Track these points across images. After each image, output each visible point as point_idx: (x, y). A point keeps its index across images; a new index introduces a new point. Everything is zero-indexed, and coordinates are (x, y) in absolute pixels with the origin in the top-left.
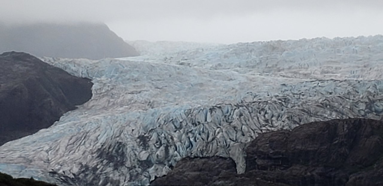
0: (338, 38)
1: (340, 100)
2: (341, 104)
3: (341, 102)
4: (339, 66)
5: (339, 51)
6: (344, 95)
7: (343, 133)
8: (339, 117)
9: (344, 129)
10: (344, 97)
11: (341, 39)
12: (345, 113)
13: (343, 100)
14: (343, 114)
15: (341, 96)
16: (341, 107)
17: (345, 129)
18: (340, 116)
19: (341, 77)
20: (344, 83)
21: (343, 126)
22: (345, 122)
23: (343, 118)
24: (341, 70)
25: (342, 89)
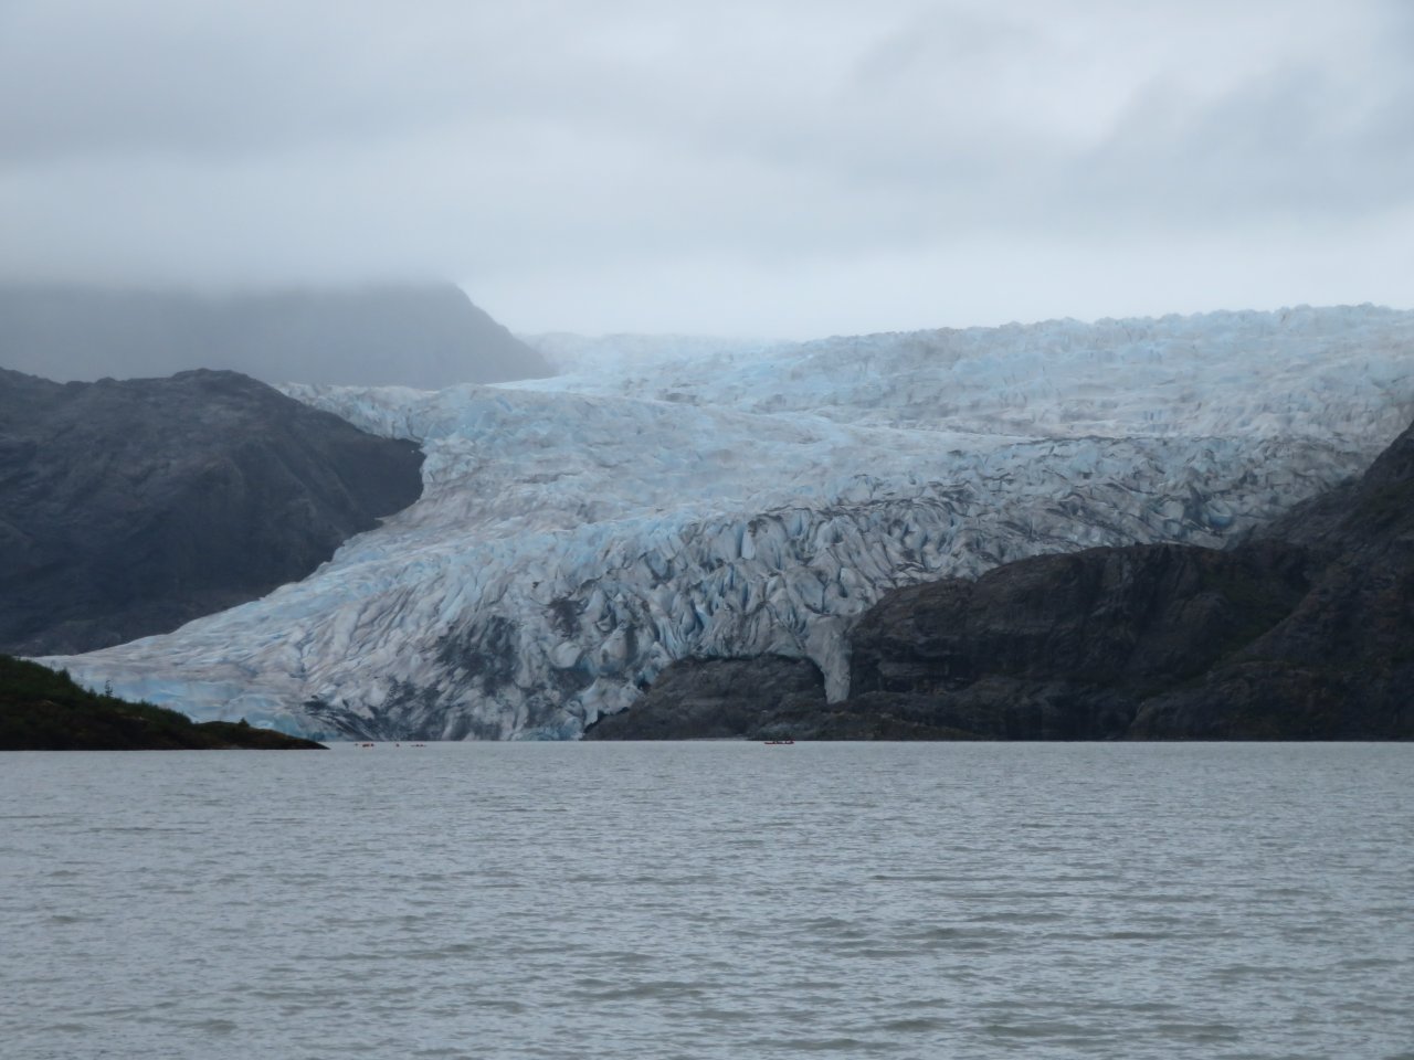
0: (1107, 321)
1: (1113, 495)
2: (1115, 506)
3: (1114, 500)
4: (1113, 398)
5: (1110, 357)
6: (1123, 479)
7: (1119, 586)
8: (1108, 541)
9: (1121, 574)
10: (1123, 485)
11: (1117, 323)
12: (1127, 531)
13: (1120, 495)
14: (1121, 532)
15: (1116, 483)
16: (1115, 513)
17: (1126, 575)
18: (1112, 539)
19: (1117, 429)
20: (1123, 446)
21: (1120, 567)
22: (1125, 556)
23: (1121, 543)
24: (1116, 411)
25: (1118, 464)
